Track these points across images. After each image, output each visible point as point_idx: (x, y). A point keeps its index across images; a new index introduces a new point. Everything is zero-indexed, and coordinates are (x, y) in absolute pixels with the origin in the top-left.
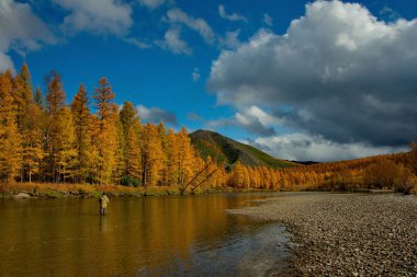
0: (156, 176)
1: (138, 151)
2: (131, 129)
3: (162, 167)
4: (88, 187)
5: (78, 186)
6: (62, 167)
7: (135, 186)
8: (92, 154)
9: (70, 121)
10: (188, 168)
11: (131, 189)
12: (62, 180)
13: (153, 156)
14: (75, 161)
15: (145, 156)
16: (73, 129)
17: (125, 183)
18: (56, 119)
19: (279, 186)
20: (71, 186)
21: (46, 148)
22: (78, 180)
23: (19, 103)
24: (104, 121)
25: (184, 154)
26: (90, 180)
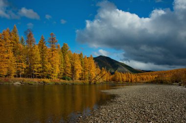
0: (78, 76)
1: (70, 65)
2: (67, 56)
3: (81, 72)
4: (47, 80)
5: (42, 80)
6: (35, 72)
7: (69, 80)
8: (49, 66)
9: (38, 52)
10: (93, 73)
11: (67, 81)
12: (35, 77)
13: (76, 67)
14: (41, 69)
15: (73, 68)
16: (40, 55)
17: (64, 79)
18: (31, 50)
19: (135, 81)
20: (39, 79)
21: (27, 63)
22: (43, 77)
23: (14, 43)
24: (53, 52)
25: (91, 67)
26: (48, 77)
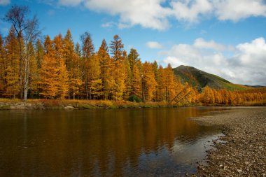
0: (151, 95)
1: (140, 80)
2: (135, 66)
3: (155, 90)
4: (109, 103)
5: (102, 101)
6: (93, 90)
7: (137, 101)
8: (111, 82)
9: (98, 63)
10: (172, 90)
11: (135, 104)
12: (92, 99)
13: (149, 83)
14: (101, 87)
15: (144, 83)
16: (99, 67)
17: (131, 100)
18: (89, 61)
19: (235, 102)
20: (98, 101)
21: (83, 79)
22: (102, 98)
23: (66, 53)
24: (118, 62)
25: (170, 81)
26: (110, 98)
